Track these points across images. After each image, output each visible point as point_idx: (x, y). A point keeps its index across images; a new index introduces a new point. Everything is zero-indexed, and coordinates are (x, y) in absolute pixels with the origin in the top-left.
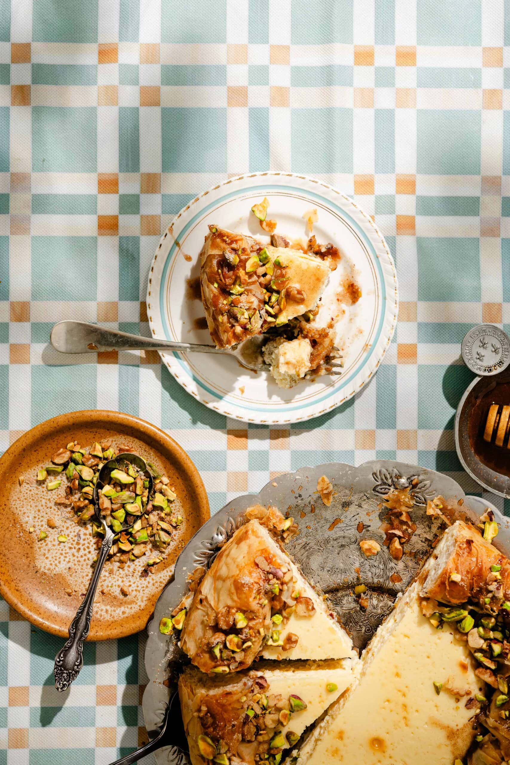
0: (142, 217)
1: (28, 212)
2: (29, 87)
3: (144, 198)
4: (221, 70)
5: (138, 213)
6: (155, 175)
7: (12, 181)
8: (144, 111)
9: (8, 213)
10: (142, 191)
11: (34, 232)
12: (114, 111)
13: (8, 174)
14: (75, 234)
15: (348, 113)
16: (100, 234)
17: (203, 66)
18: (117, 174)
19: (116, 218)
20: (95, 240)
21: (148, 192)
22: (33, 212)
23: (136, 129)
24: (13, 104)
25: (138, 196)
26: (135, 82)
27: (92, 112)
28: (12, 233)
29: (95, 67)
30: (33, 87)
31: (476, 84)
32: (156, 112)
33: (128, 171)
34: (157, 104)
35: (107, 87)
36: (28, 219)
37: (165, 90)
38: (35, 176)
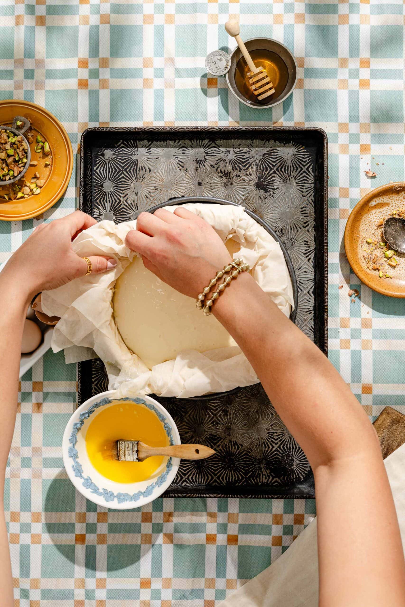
0: (100, 80)
1: (43, 78)
2: (44, 17)
3: (101, 70)
4: (141, 6)
5: (98, 78)
6: (106, 58)
7: (36, 63)
8: (102, 27)
9: (34, 79)
10: (100, 67)
11: (47, 88)
12: (88, 27)
13: (34, 60)
14: (67, 88)
15: (204, 27)
16: (79, 88)
17: (132, 5)
18: (88, 59)
19: (87, 80)
20: (76, 91)
21: (103, 67)
22: (46, 78)
23: (98, 36)
24: (36, 25)
25: (98, 69)
26: (98, 12)
27: (76, 29)
28: (36, 89)
29: (78, 6)
30: (47, 17)
31: (270, 12)
32: (108, 26)
33: (93, 57)
34: (109, 23)
35: (84, 16)
36: (44, 82)
37: (112, 16)
38: (47, 60)
